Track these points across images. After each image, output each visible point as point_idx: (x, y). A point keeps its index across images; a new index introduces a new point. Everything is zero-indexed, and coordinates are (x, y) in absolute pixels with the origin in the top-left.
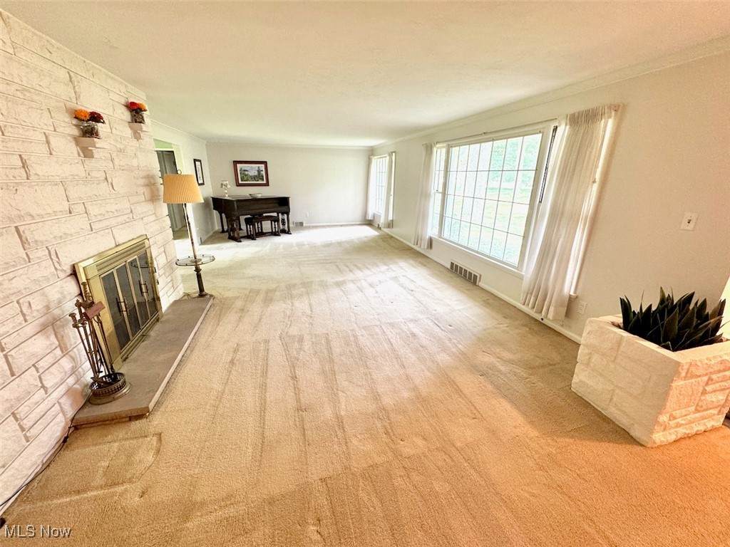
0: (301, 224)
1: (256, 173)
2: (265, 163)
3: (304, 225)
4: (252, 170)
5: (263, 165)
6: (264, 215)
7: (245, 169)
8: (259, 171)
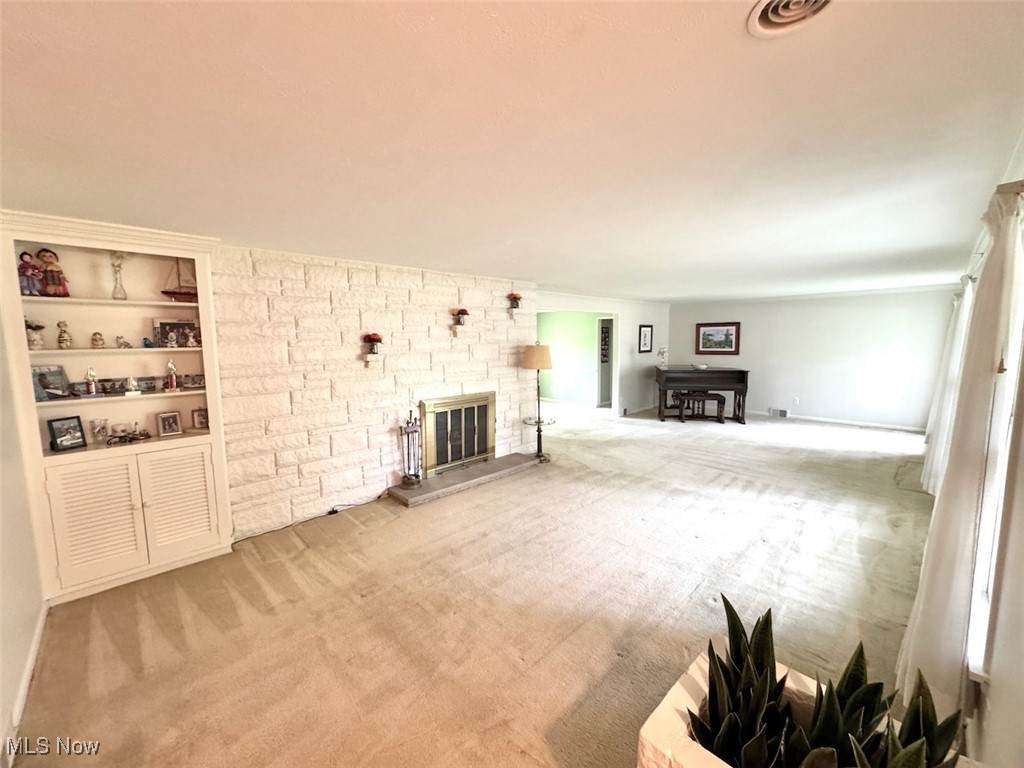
0: (783, 414)
1: (723, 338)
2: (737, 325)
3: (789, 415)
4: (719, 334)
5: (734, 328)
6: (710, 392)
7: (711, 333)
8: (727, 335)
